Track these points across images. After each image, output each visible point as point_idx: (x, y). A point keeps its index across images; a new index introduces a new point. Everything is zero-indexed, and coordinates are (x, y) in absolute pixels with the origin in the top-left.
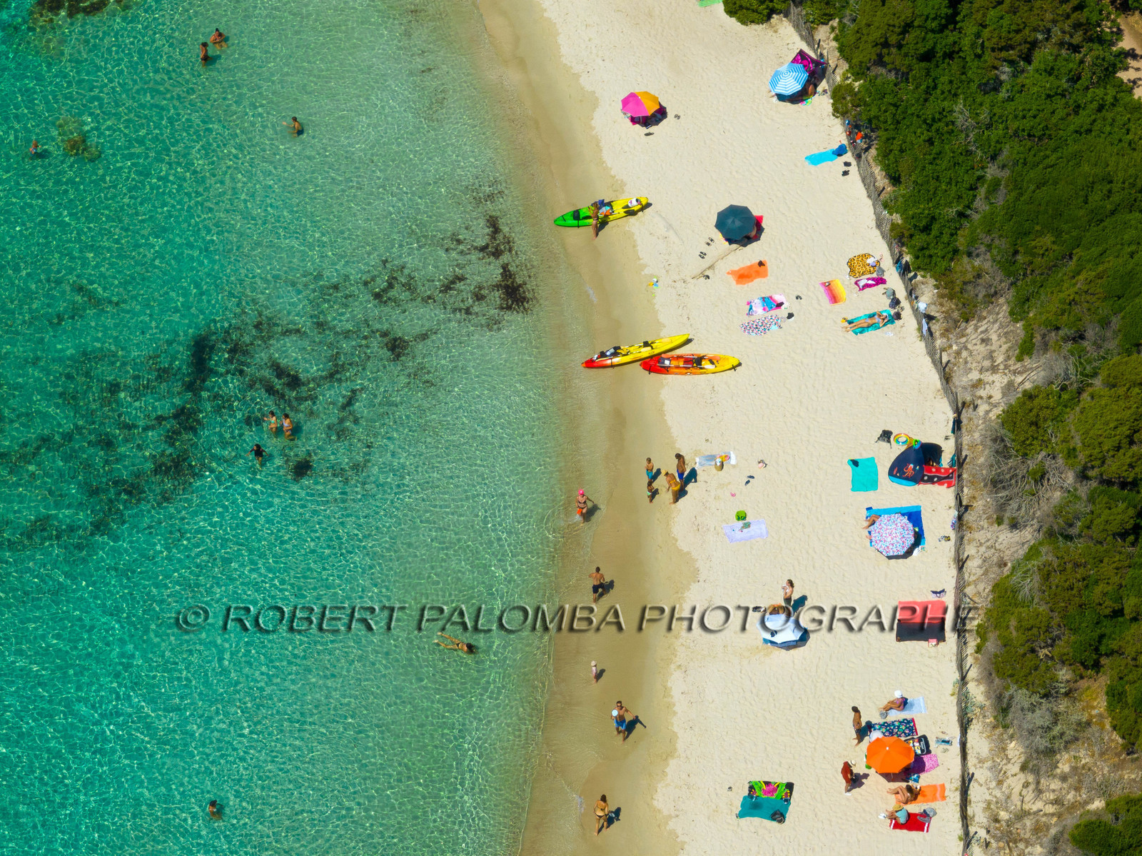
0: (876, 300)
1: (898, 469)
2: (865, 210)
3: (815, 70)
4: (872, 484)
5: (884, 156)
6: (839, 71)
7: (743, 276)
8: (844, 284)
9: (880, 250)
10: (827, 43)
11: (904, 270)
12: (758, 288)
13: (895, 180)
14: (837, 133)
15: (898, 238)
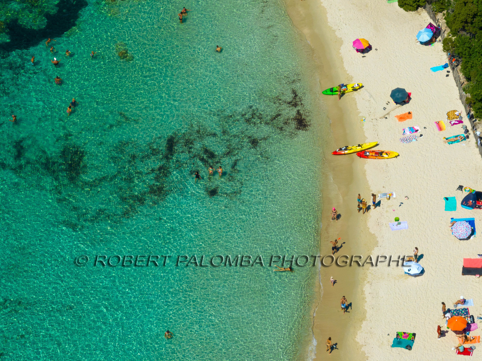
0: (459, 130)
1: (465, 202)
2: (455, 91)
3: (436, 32)
4: (454, 208)
5: (464, 69)
6: (446, 32)
7: (402, 118)
8: (445, 123)
9: (461, 109)
10: (441, 20)
11: (471, 117)
12: (407, 123)
13: (469, 79)
14: (444, 58)
15: (469, 104)
